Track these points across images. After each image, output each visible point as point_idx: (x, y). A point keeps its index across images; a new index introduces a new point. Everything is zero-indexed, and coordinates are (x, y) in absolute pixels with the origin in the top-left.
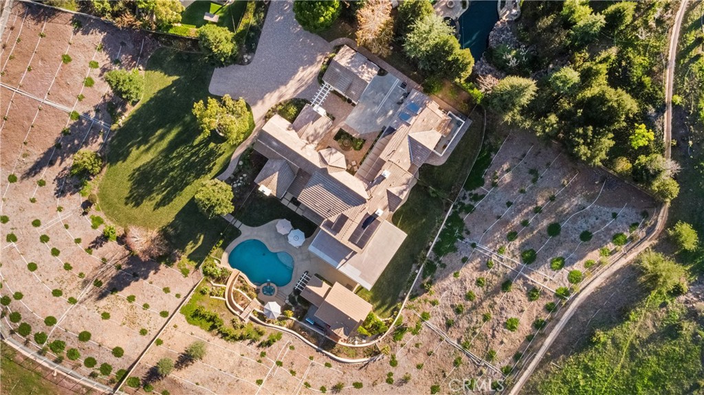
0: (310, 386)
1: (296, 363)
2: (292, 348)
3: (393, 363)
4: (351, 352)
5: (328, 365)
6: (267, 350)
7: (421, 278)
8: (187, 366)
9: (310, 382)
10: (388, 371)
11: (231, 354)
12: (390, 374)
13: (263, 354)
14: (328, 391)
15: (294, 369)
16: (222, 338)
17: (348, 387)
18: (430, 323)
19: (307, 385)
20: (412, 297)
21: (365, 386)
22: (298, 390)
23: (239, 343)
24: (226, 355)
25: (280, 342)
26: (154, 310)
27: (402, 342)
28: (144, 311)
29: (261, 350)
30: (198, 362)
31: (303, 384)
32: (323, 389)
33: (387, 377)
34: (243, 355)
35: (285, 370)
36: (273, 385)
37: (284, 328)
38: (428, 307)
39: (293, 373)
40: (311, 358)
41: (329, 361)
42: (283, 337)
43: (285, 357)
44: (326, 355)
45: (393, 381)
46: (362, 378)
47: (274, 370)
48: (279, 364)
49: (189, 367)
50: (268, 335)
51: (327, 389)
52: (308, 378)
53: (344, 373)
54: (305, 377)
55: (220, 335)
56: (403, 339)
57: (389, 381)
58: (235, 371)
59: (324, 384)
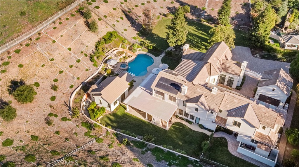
0: (60, 73)
1: (77, 70)
2: (87, 70)
3: (64, 119)
4: (78, 100)
5: (72, 87)
6: (88, 58)
7: (132, 140)
8: (86, 25)
9: (63, 74)
10: (59, 115)
11: (88, 42)
12: (56, 116)
13: (86, 55)
14: (54, 83)
15: (73, 67)
16: (98, 41)
17: (53, 93)
18: (93, 142)
19: (61, 72)
20: (116, 135)
21: (52, 102)
22: (60, 66)
23: (94, 47)
24: (89, 40)
25: (92, 65)
26: (116, 23)
27: (80, 126)
28: (116, 20)
29: (89, 55)
30: (87, 29)
31: (63, 70)
32: (56, 80)
33: (54, 114)
34: (87, 46)
35: (74, 63)
36: (66, 55)
37: (100, 69)
38: (108, 142)
39: (71, 66)
40: (78, 78)
41: (75, 87)
42: (95, 67)
43: (82, 65)
44: (79, 86)
45: (50, 116)
46: (58, 102)
47: (75, 57)
48: (78, 61)
49: (85, 25)
50: (97, 61)
51: (55, 83)
52: (66, 74)
53: (64, 94)
54: (67, 72)
55: (99, 41)
56: (82, 127)
57: (51, 114)
58: (78, 41)
59: (59, 82)
